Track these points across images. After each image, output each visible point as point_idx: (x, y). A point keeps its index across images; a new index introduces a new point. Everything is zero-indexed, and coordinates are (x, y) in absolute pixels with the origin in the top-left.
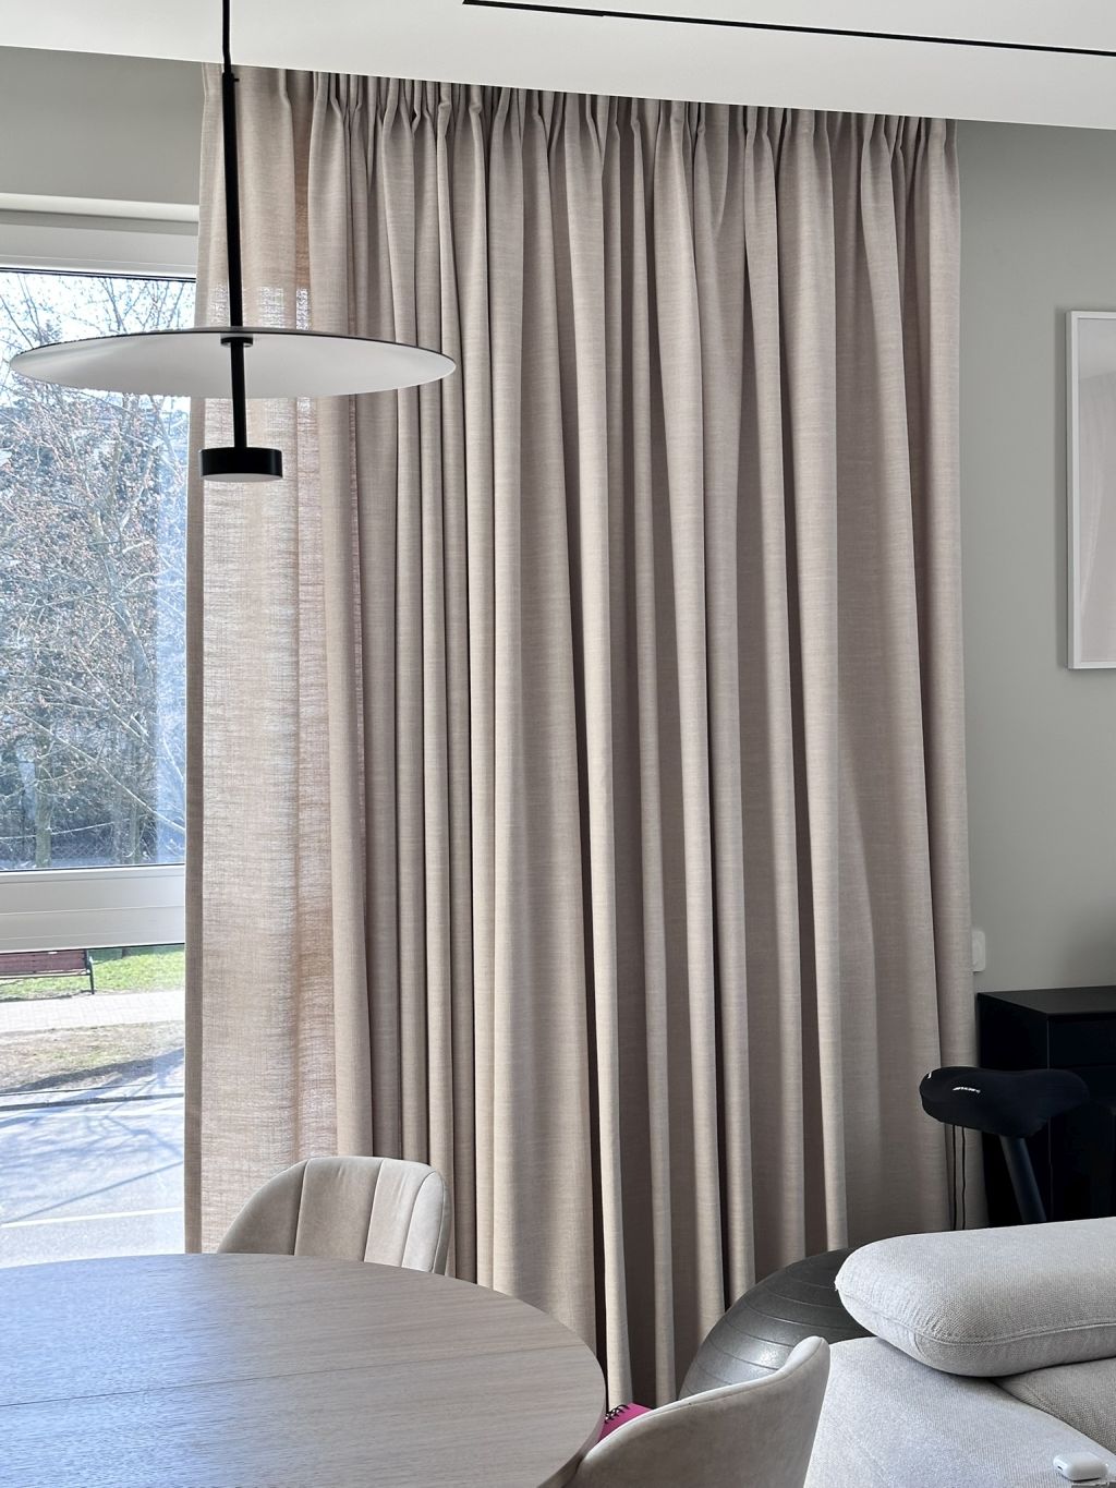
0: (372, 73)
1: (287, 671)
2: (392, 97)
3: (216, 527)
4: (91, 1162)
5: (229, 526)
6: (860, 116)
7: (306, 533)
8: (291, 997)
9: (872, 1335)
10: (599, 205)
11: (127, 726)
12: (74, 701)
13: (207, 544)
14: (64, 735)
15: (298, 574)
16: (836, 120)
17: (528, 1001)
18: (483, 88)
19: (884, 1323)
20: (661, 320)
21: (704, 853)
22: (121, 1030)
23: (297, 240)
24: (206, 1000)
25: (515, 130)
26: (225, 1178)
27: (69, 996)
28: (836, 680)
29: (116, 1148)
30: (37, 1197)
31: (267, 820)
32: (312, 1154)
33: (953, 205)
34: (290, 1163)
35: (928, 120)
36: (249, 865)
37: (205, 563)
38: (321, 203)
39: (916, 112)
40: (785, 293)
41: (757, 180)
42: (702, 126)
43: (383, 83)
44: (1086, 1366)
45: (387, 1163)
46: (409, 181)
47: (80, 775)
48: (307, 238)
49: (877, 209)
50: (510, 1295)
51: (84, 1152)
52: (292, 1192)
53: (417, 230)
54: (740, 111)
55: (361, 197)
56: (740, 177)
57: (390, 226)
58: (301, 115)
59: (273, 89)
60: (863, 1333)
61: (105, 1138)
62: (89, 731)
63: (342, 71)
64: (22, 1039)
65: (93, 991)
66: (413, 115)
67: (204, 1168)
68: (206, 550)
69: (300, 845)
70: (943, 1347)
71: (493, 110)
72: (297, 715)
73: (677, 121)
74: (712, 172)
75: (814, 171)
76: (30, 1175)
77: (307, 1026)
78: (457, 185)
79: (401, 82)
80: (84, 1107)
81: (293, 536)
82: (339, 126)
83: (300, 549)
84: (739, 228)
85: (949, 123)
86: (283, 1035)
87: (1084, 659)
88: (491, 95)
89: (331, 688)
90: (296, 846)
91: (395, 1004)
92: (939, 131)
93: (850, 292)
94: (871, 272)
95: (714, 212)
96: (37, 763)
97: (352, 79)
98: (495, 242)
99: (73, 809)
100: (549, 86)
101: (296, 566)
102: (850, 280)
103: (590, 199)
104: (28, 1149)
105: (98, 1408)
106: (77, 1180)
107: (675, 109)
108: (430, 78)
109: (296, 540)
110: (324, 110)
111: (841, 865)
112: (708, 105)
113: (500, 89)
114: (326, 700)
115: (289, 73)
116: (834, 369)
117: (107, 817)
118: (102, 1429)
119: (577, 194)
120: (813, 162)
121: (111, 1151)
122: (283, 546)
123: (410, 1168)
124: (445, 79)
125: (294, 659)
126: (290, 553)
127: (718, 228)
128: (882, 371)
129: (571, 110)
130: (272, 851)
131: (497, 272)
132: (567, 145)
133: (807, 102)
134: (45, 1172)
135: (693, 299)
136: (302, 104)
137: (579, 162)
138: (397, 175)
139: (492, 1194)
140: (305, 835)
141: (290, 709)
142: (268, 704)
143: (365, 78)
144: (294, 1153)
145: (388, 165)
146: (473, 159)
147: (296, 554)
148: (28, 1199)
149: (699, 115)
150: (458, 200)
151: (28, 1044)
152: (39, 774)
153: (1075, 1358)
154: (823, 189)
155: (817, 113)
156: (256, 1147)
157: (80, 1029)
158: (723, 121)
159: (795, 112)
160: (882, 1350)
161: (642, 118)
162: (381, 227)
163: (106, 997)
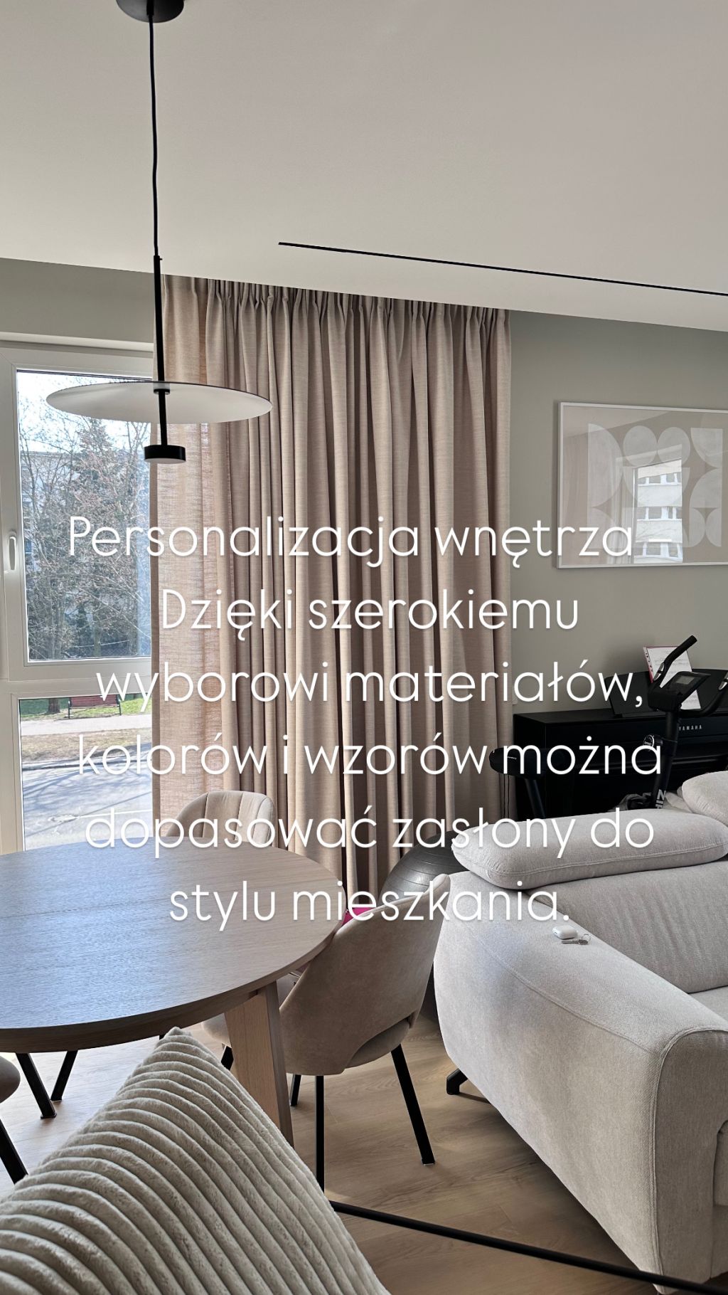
0: (236, 280)
1: (198, 566)
2: (245, 293)
3: (164, 498)
4: (120, 788)
5: (170, 497)
6: (465, 307)
7: (207, 502)
8: (202, 718)
9: (468, 870)
10: (344, 346)
11: (134, 597)
12: (110, 586)
13: (159, 506)
14: (106, 601)
15: (202, 521)
16: (454, 309)
17: (311, 719)
18: (289, 289)
19: (474, 865)
20: (373, 402)
21: (392, 653)
22: (133, 731)
23: (200, 361)
24: (161, 719)
25: (304, 310)
26: (172, 799)
27: (110, 716)
28: (452, 573)
29: (131, 782)
30: (96, 804)
31: (190, 636)
32: (212, 789)
33: (508, 351)
34: (201, 793)
35: (497, 310)
36: (181, 657)
37: (159, 515)
38: (211, 342)
39: (491, 305)
40: (430, 391)
41: (418, 336)
42: (392, 311)
43: (241, 285)
44: (567, 884)
45: (246, 794)
46: (254, 333)
47: (113, 619)
48: (205, 360)
49: (473, 352)
50: (302, 855)
51: (117, 784)
52: (201, 808)
53: (258, 356)
54: (410, 303)
55: (231, 340)
56: (410, 335)
57: (245, 354)
58: (202, 301)
59: (189, 288)
60: (464, 869)
61: (127, 778)
62: (117, 599)
63: (222, 279)
64: (89, 735)
65: (120, 714)
66: (255, 302)
67: (161, 795)
68: (159, 509)
69: (206, 647)
70: (501, 876)
71: (294, 300)
72: (203, 587)
73: (381, 308)
74: (397, 332)
75: (444, 333)
76: (93, 795)
77: (209, 730)
78: (277, 335)
79: (250, 285)
80: (117, 765)
81: (200, 503)
82: (220, 306)
83: (204, 509)
84: (409, 359)
85: (506, 311)
86: (198, 735)
87: (562, 564)
88: (293, 292)
89: (219, 575)
90: (203, 648)
91: (250, 721)
92: (502, 315)
93: (460, 391)
94: (470, 381)
95: (398, 351)
96: (94, 613)
97: (226, 283)
98: (295, 363)
99: (110, 633)
100: (320, 288)
101: (202, 516)
102: (460, 385)
103: (340, 343)
104: (92, 783)
105: (104, 912)
106: (114, 797)
107: (379, 302)
108: (264, 283)
109: (202, 505)
110: (213, 298)
111: (454, 657)
112: (395, 299)
113: (297, 289)
114: (217, 580)
115: (196, 280)
116: (453, 427)
117: (125, 638)
118: (106, 922)
119: (333, 341)
120: (444, 329)
121: (129, 784)
122: (195, 507)
123: (257, 796)
124: (271, 284)
125: (201, 561)
126: (198, 510)
127: (399, 359)
128: (475, 428)
129: (331, 300)
130: (192, 650)
131: (296, 377)
132: (329, 318)
133: (441, 300)
134: (99, 793)
135: (388, 392)
136: (202, 295)
137: (334, 326)
138: (248, 330)
139: (295, 806)
140: (207, 643)
141: (200, 584)
142: (189, 582)
143: (233, 283)
144: (204, 787)
145: (244, 325)
146: (284, 324)
147: (202, 511)
148: (92, 805)
149: (391, 305)
150: (277, 342)
151: (91, 737)
152: (95, 619)
153: (561, 881)
154: (448, 342)
155: (446, 305)
156: (186, 786)
157: (115, 730)
158: (402, 307)
159: (435, 304)
160: (472, 876)
161: (364, 306)
162: (241, 355)
163: (127, 717)
